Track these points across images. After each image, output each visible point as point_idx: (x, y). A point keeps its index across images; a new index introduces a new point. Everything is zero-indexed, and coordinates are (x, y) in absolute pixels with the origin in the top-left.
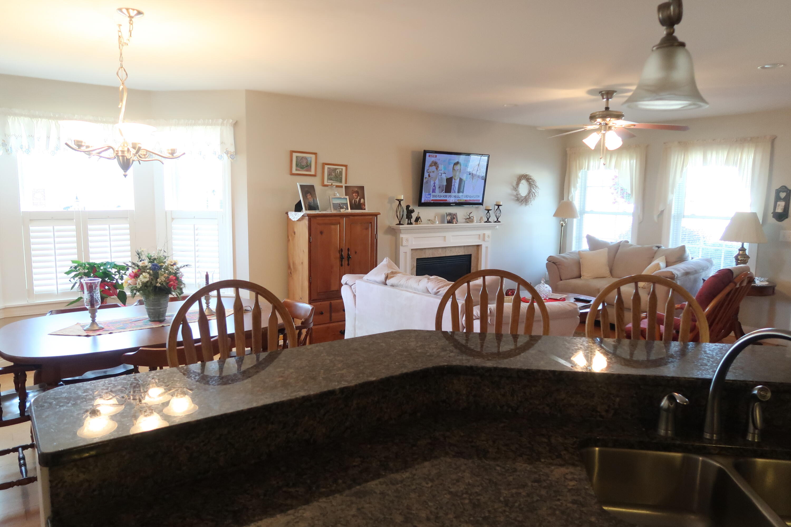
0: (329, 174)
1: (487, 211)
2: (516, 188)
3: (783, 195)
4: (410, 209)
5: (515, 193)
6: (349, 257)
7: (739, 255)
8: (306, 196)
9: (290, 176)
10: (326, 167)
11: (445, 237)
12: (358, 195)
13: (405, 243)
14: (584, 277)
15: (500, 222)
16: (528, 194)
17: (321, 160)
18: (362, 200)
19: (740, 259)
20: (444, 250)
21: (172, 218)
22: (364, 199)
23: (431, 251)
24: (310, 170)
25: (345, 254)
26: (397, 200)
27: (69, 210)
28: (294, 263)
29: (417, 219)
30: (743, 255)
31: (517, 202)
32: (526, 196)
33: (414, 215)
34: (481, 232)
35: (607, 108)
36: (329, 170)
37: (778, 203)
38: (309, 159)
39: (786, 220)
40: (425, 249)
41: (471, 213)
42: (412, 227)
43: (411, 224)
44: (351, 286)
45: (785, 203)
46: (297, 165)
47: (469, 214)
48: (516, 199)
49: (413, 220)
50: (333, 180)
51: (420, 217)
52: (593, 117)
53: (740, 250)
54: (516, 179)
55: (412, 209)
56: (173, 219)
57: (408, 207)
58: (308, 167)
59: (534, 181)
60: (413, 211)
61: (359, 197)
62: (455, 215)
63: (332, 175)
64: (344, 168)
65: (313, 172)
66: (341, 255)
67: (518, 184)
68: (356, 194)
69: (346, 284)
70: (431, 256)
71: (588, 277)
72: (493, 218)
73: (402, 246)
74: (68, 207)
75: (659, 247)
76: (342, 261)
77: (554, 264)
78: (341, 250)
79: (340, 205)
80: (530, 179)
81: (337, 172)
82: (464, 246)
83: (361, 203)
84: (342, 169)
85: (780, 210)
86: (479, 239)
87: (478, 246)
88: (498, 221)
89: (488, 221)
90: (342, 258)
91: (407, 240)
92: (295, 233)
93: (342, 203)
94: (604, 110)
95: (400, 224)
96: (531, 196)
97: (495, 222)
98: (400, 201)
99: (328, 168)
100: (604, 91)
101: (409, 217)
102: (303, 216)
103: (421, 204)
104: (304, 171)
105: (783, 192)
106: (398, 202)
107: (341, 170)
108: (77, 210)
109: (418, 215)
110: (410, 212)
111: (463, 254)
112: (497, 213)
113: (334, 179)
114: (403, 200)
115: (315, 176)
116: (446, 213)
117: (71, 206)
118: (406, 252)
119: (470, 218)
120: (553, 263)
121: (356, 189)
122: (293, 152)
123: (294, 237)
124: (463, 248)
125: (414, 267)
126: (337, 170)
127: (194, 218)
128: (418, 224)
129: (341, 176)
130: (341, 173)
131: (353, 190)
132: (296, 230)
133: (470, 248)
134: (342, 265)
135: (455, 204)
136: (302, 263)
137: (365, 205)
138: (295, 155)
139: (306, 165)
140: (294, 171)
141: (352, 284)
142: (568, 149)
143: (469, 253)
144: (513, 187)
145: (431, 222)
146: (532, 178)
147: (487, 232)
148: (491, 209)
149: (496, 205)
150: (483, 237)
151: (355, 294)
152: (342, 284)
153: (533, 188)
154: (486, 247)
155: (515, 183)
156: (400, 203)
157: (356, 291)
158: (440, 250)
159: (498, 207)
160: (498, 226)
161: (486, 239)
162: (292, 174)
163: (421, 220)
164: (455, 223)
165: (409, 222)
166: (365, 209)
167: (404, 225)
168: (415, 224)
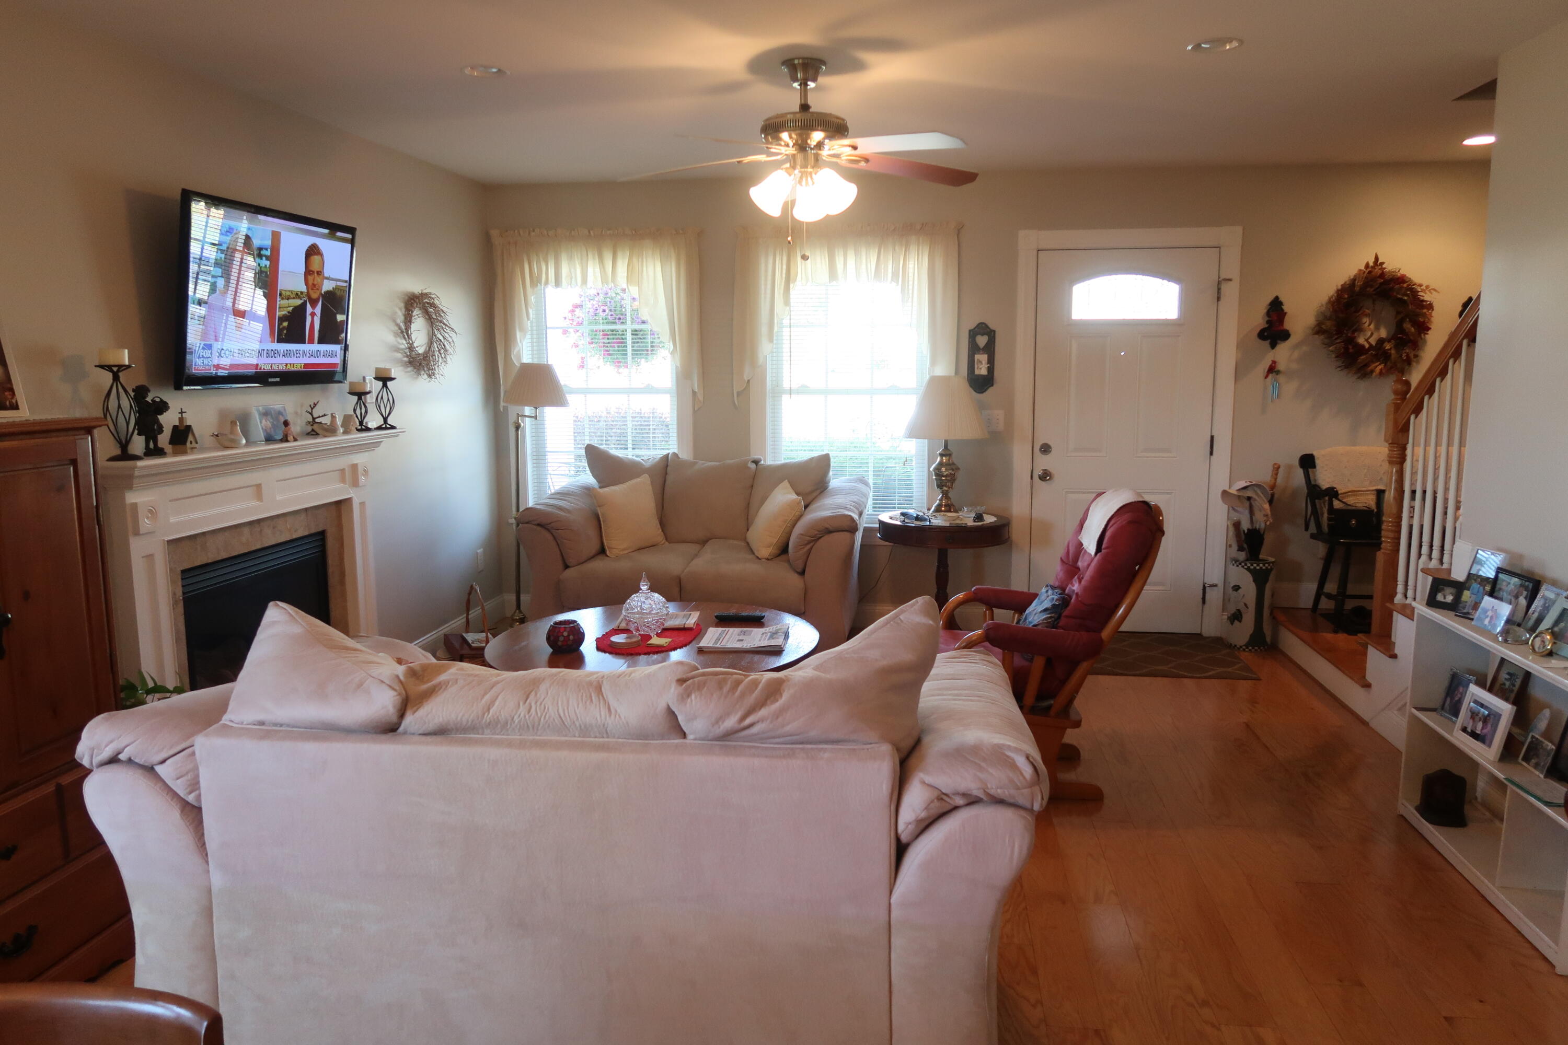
1: (356, 398)
2: (405, 332)
3: (982, 341)
4: (149, 399)
5: (403, 344)
7: (941, 464)
11: (259, 486)
13: (145, 523)
14: (614, 550)
15: (393, 427)
16: (430, 347)
19: (945, 473)
20: (257, 528)
22: (5, 366)
23: (221, 537)
26: (102, 367)
29: (181, 435)
30: (950, 465)
31: (410, 369)
32: (425, 352)
33: (168, 420)
34: (344, 462)
35: (805, 107)
37: (977, 357)
39: (990, 390)
40: (204, 534)
41: (315, 405)
42: (164, 464)
43: (159, 452)
44: (150, 770)
45: (988, 357)
47: (310, 410)
49: (164, 439)
51: (189, 428)
52: (772, 128)
53: (942, 455)
54: (402, 305)
55: (158, 400)
57: (140, 392)
59: (439, 311)
60: (163, 407)
62: (283, 413)
67: (408, 320)
69: (113, 760)
70: (224, 555)
71: (624, 550)
72: (373, 420)
73: (137, 533)
75: (756, 462)
77: (539, 528)
80: (433, 305)
82: (306, 510)
85: (982, 370)
86: (343, 480)
87: (340, 507)
88: (386, 426)
89: (362, 428)
91: (153, 513)
94: (797, 109)
95: (124, 456)
96: (437, 353)
97: (379, 428)
98: (116, 371)
100: (798, 59)
101: (148, 427)
103: (187, 383)
105: (982, 335)
106: (110, 376)
109: (181, 419)
110: (150, 410)
111: (307, 533)
112: (388, 400)
114: (128, 367)
116: (256, 409)
118: (151, 556)
119: (314, 419)
120: (539, 525)
124: (304, 516)
128: (184, 452)
133: (321, 512)
135: (278, 380)
137: (12, 390)
141: (163, 755)
142: (494, 233)
143: (320, 529)
144: (400, 328)
145: (223, 440)
146: (436, 302)
147: (359, 459)
148: (368, 390)
149: (376, 378)
150: (353, 475)
151: (191, 798)
152: (86, 762)
153: (438, 330)
154: (362, 504)
155: (402, 318)
156: (116, 378)
157: (195, 785)
158: (246, 530)
159: (385, 385)
160: (387, 441)
161: (362, 479)
163: (190, 438)
164: (290, 438)
165: (152, 445)
166: (15, 407)
167: (136, 458)
168: (175, 453)
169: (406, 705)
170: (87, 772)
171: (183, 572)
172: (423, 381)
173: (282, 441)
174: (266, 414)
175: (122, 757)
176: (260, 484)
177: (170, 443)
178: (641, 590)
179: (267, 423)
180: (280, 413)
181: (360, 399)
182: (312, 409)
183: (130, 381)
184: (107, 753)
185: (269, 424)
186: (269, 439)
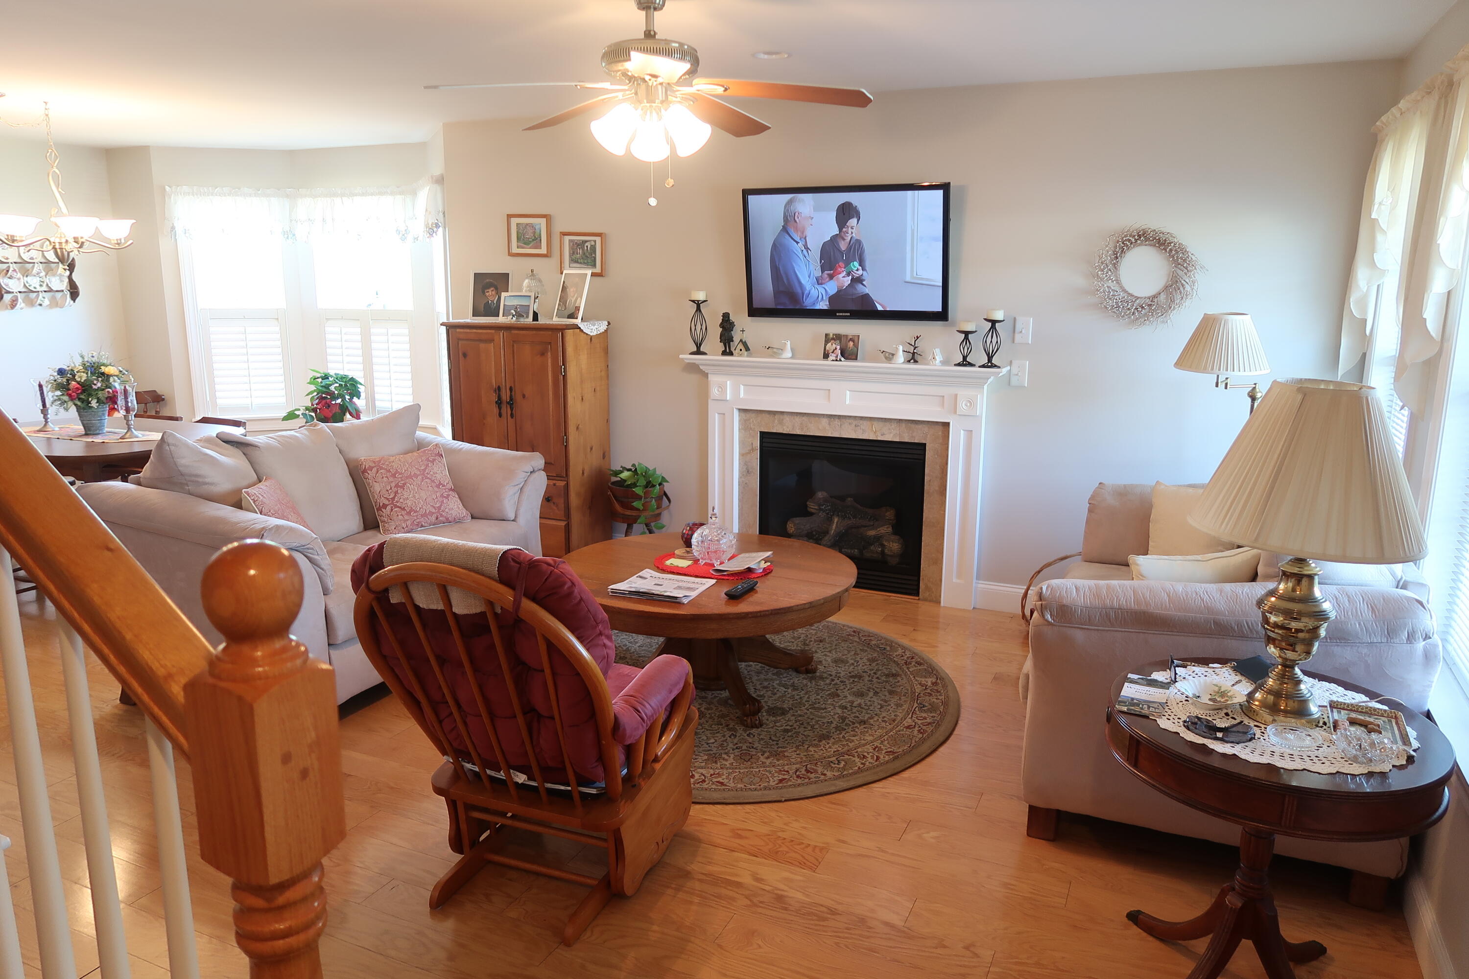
0: (573, 253)
1: (963, 336)
2: (1106, 270)
6: (511, 403)
8: (484, 293)
9: (508, 258)
10: (567, 239)
11: (828, 391)
12: (577, 291)
13: (714, 392)
15: (995, 367)
16: (1166, 289)
17: (559, 226)
18: (578, 301)
20: (837, 422)
22: (582, 299)
23: (798, 419)
24: (539, 247)
25: (505, 396)
31: (1110, 314)
32: (1155, 296)
34: (946, 390)
35: (649, 35)
36: (571, 244)
38: (537, 227)
40: (782, 413)
41: (919, 338)
43: (730, 353)
46: (518, 239)
47: (910, 342)
48: (1108, 303)
50: (581, 263)
54: (1109, 242)
55: (731, 322)
57: (725, 317)
58: (536, 241)
60: (732, 326)
61: (576, 295)
62: (855, 339)
63: (577, 254)
64: (598, 239)
65: (544, 250)
66: (499, 398)
67: (1115, 259)
70: (799, 432)
73: (712, 398)
76: (500, 408)
78: (499, 388)
80: (1172, 242)
81: (587, 246)
82: (900, 420)
83: (576, 305)
84: (595, 241)
86: (942, 405)
88: (990, 364)
89: (965, 362)
90: (499, 403)
91: (721, 388)
95: (698, 352)
96: (1177, 295)
97: (983, 366)
98: (698, 304)
99: (570, 241)
101: (727, 338)
103: (754, 312)
104: (530, 248)
106: (694, 306)
107: (593, 243)
110: (729, 329)
111: (897, 440)
113: (582, 261)
114: (705, 301)
115: (547, 256)
116: (826, 335)
118: (724, 414)
119: (914, 349)
121: (577, 279)
122: (509, 216)
124: (894, 425)
125: (753, 450)
126: (586, 244)
129: (593, 255)
130: (593, 248)
131: (572, 282)
133: (920, 426)
134: (500, 415)
137: (579, 310)
138: (514, 221)
139: (533, 238)
140: (515, 250)
143: (917, 441)
144: (1100, 270)
149: (986, 319)
150: (953, 403)
153: (1181, 269)
154: (968, 432)
155: (1103, 258)
156: (699, 308)
159: (994, 326)
161: (963, 409)
162: (511, 254)
165: (727, 349)
171: (763, 434)
181: (966, 338)
182: (916, 341)
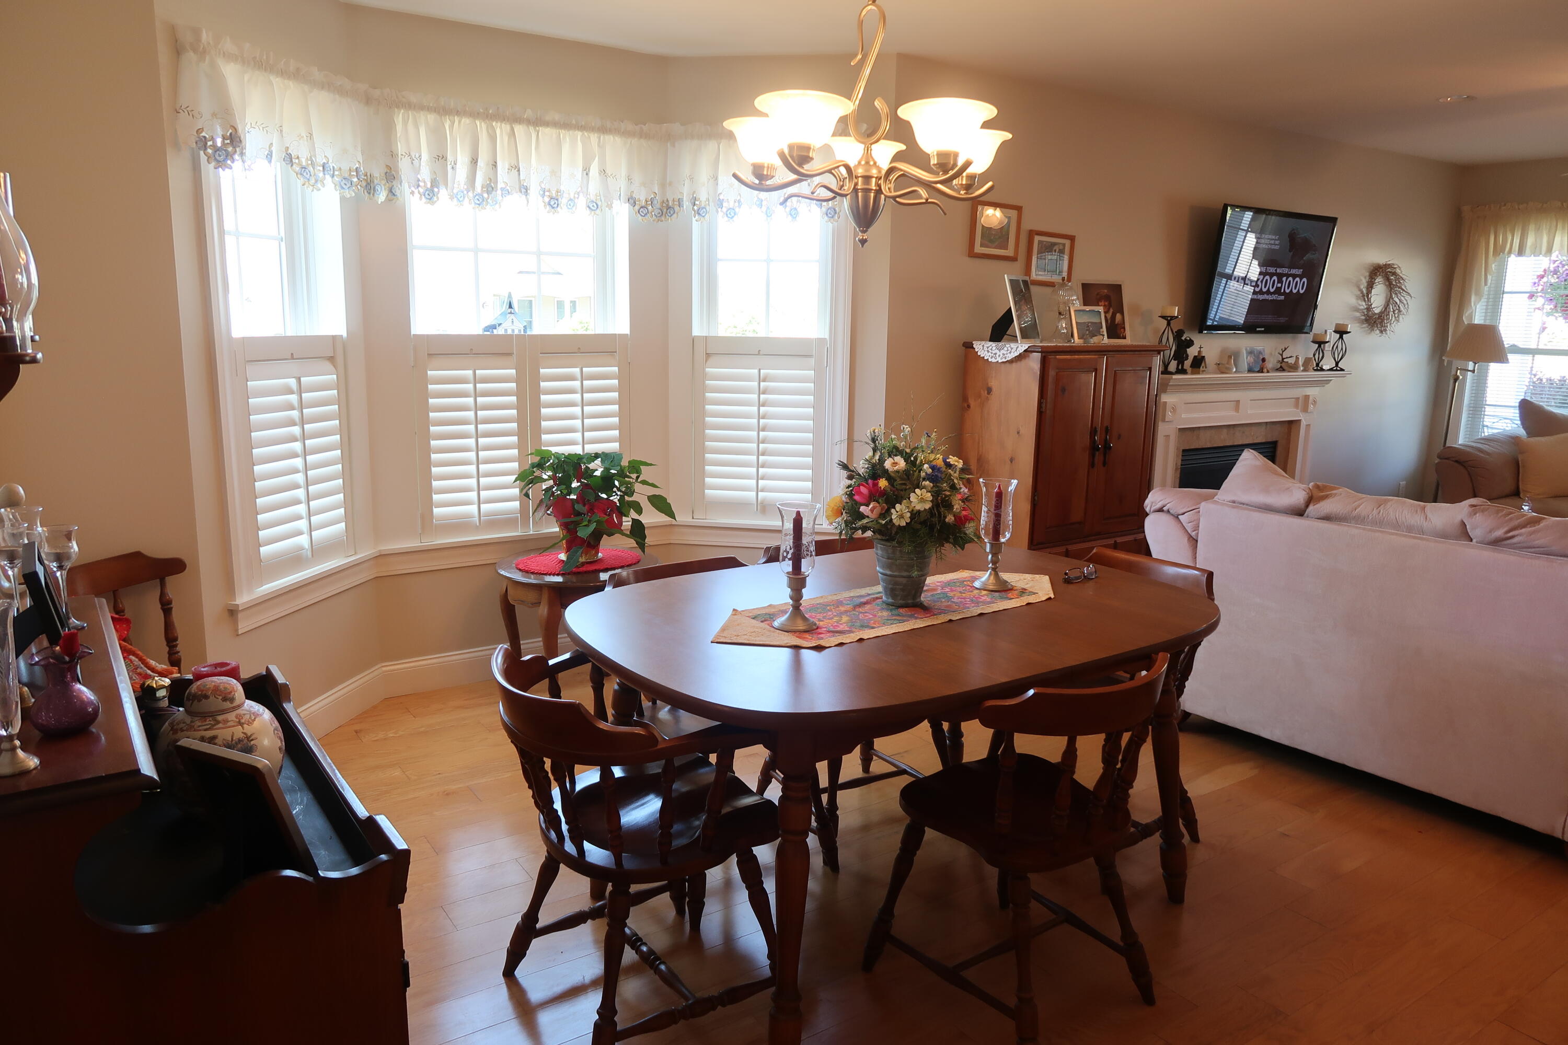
0: (1040, 257)
1: (1317, 345)
2: (1366, 296)
4: (1183, 338)
5: (1363, 305)
6: (1107, 447)
9: (968, 259)
10: (1037, 239)
11: (1238, 402)
12: (1110, 306)
13: (1169, 414)
15: (1342, 370)
16: (1386, 309)
17: (1028, 224)
18: (1118, 316)
21: (706, 354)
22: (1122, 314)
24: (1006, 247)
25: (1100, 439)
26: (1162, 317)
27: (495, 332)
28: (980, 460)
29: (1198, 362)
31: (1365, 325)
32: (1381, 313)
33: (1192, 352)
34: (1300, 392)
36: (1040, 246)
38: (1006, 222)
40: (1199, 428)
41: (1286, 349)
43: (1184, 372)
44: (1177, 517)
46: (983, 235)
47: (1281, 353)
48: (1363, 317)
49: (1187, 364)
50: (1046, 271)
51: (1203, 358)
54: (1367, 274)
55: (1188, 339)
56: (708, 355)
57: (1180, 334)
58: (1003, 239)
59: (1399, 278)
60: (1190, 343)
61: (1111, 310)
62: (1262, 353)
63: (1044, 259)
64: (1067, 243)
65: (1010, 252)
66: (1093, 441)
67: (1370, 286)
68: (1106, 303)
69: (1160, 510)
70: (1209, 446)
72: (1327, 363)
73: (1164, 420)
74: (494, 327)
76: (1093, 456)
77: (1456, 464)
78: (1094, 431)
79: (1088, 326)
80: (1394, 274)
81: (1055, 251)
82: (1266, 423)
83: (1116, 323)
84: (1064, 245)
86: (1296, 406)
87: (1292, 425)
88: (1337, 368)
89: (1318, 368)
90: (1094, 448)
91: (1174, 410)
92: (989, 391)
93: (1092, 323)
96: (1391, 313)
97: (1331, 370)
98: (1169, 319)
99: (1040, 242)
101: (1180, 356)
102: (1025, 351)
103: (1206, 328)
104: (995, 248)
106: (1165, 322)
107: (1061, 247)
108: (509, 332)
109: (1199, 352)
110: (1183, 345)
111: (1264, 440)
112: (1342, 349)
113: (1048, 268)
114: (1177, 317)
115: (1013, 259)
116: (1245, 349)
117: (500, 325)
118: (1169, 436)
119: (1283, 359)
120: (1457, 461)
121: (1106, 291)
122: (977, 203)
123: (987, 399)
124: (1264, 428)
126: (1055, 248)
127: (759, 354)
128: (1199, 373)
129: (1060, 262)
130: (1061, 254)
131: (1098, 294)
132: (993, 383)
133: (1277, 426)
134: (1093, 465)
135: (1263, 329)
136: (1012, 460)
137: (1124, 328)
138: (981, 211)
139: (1000, 235)
140: (978, 249)
141: (1184, 510)
142: (1466, 209)
143: (1274, 440)
144: (1362, 292)
145: (1222, 368)
146: (1398, 271)
147: (1312, 392)
148: (1327, 340)
149: (1335, 332)
150: (1304, 403)
151: (1193, 534)
152: (1147, 510)
153: (1396, 294)
154: (1308, 426)
155: (1366, 284)
156: (1169, 324)
157: (1197, 528)
158: (1225, 431)
159: (1341, 337)
160: (1336, 381)
161: (1311, 407)
162: (972, 254)
163: (1203, 364)
164: (1265, 370)
165: (1180, 367)
166: (1124, 338)
167: (1171, 373)
168: (1193, 373)
169: (1310, 500)
170: (1147, 515)
171: (1184, 451)
172: (1375, 337)
173: (1258, 372)
174: (1250, 353)
175: (1165, 509)
176: (1239, 401)
177: (1191, 367)
178: (1523, 509)
179: (1251, 359)
180: (1260, 353)
181: (1320, 346)
182: (1283, 352)
183: (1176, 326)
184: (1158, 506)
185: (1252, 360)
186: (1250, 370)
